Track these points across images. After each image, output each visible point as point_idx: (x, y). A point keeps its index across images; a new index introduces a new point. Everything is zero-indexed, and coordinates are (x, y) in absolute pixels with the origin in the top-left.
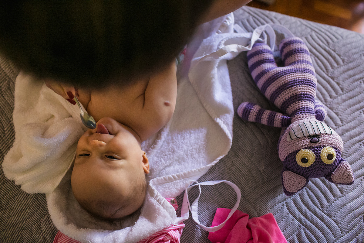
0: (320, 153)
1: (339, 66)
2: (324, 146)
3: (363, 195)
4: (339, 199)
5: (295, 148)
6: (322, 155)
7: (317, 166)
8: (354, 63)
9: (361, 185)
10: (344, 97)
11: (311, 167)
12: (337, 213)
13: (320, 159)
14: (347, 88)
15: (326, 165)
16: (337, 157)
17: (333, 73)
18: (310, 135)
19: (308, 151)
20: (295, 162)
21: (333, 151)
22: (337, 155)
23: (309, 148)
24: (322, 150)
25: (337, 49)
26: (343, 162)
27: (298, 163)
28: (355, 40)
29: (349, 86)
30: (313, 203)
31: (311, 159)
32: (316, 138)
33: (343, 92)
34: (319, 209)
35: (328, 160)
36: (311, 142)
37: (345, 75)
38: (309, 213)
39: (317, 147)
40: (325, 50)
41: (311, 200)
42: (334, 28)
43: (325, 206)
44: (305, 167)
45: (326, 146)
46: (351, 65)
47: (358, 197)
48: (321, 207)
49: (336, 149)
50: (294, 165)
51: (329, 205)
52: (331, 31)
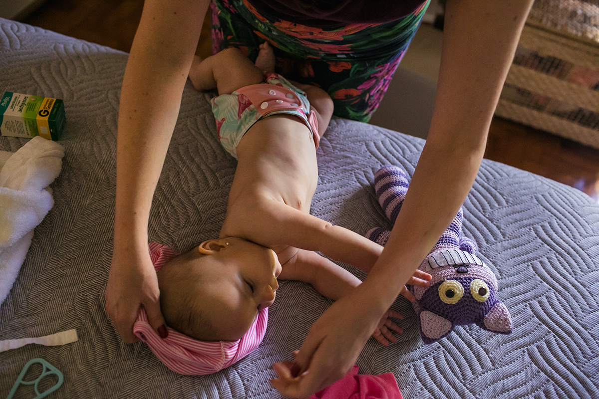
0: (469, 286)
1: (501, 207)
2: (475, 278)
3: (524, 372)
4: (489, 372)
5: (437, 279)
6: (472, 288)
7: (466, 303)
8: (523, 206)
9: (523, 358)
10: (505, 244)
11: (458, 304)
12: (483, 391)
13: (469, 293)
14: (511, 234)
15: (477, 302)
16: (490, 295)
17: (492, 213)
18: (456, 263)
19: (455, 281)
20: (438, 297)
21: (485, 286)
22: (491, 292)
23: (456, 279)
24: (471, 283)
25: (499, 187)
26: (498, 303)
27: (441, 299)
28: (525, 180)
29: (514, 232)
30: (452, 372)
31: (458, 292)
32: (463, 268)
33: (504, 238)
34: (460, 381)
35: (480, 296)
36: (458, 272)
37: (510, 219)
38: (445, 384)
39: (465, 279)
40: (483, 186)
41: (450, 368)
42: (499, 165)
43: (468, 378)
44: (451, 304)
45: (476, 279)
46: (518, 207)
47: (517, 374)
48: (463, 379)
49: (489, 284)
50: (435, 301)
51: (474, 377)
52: (494, 167)
